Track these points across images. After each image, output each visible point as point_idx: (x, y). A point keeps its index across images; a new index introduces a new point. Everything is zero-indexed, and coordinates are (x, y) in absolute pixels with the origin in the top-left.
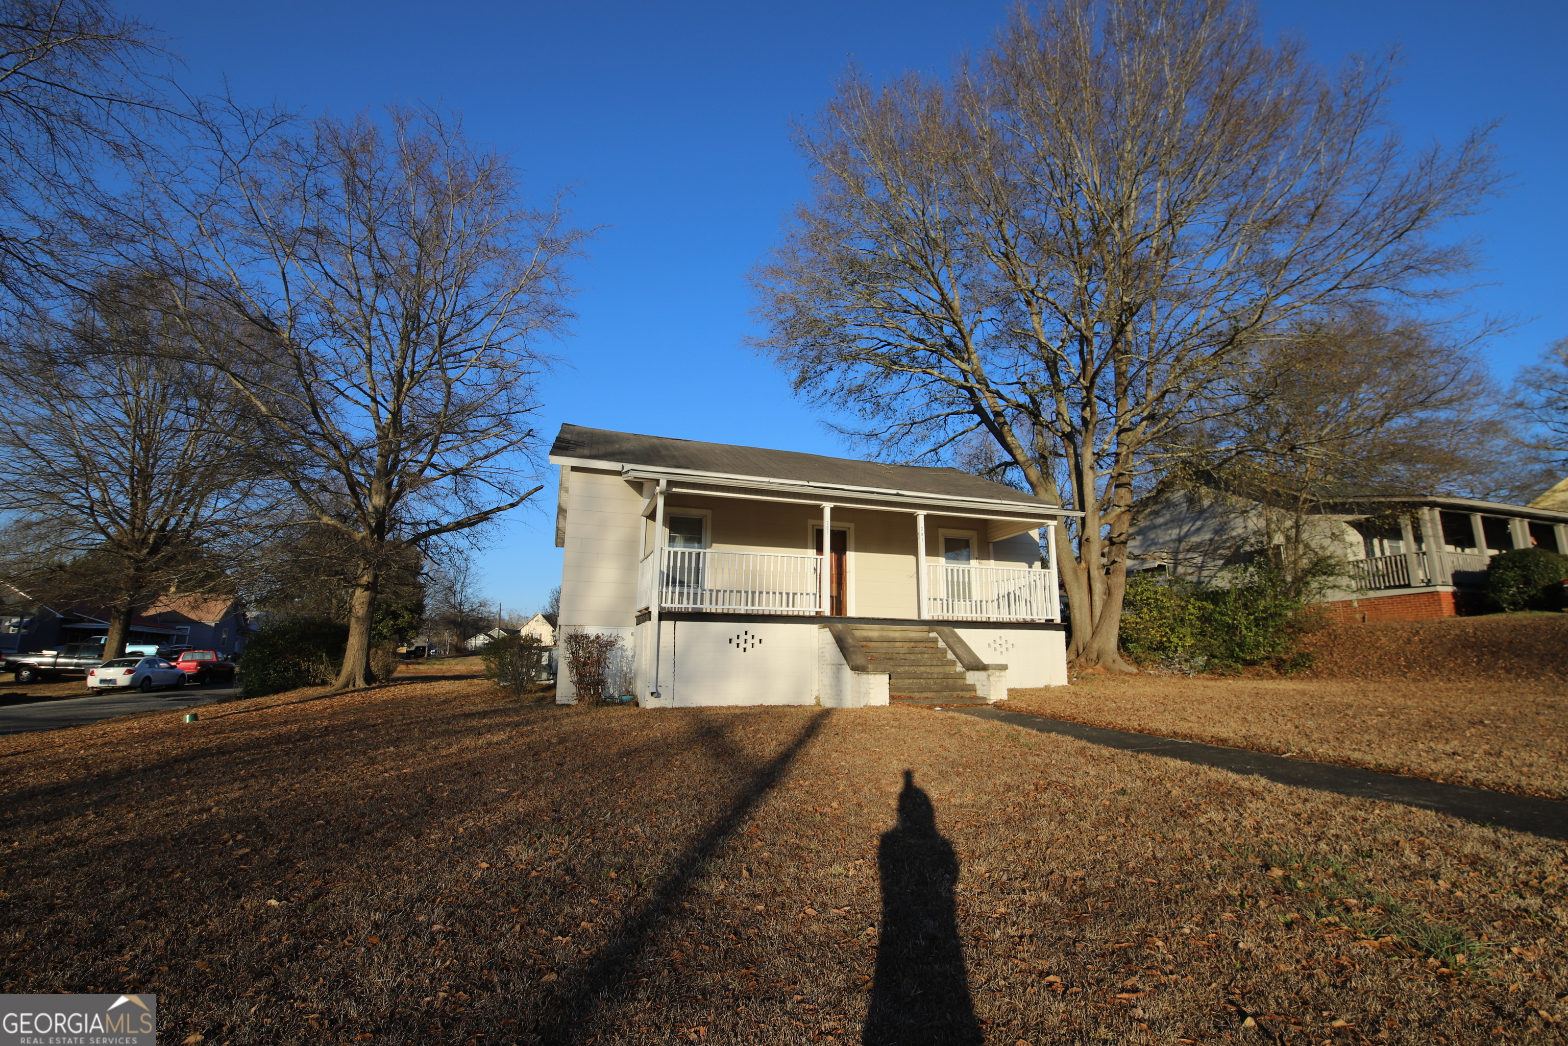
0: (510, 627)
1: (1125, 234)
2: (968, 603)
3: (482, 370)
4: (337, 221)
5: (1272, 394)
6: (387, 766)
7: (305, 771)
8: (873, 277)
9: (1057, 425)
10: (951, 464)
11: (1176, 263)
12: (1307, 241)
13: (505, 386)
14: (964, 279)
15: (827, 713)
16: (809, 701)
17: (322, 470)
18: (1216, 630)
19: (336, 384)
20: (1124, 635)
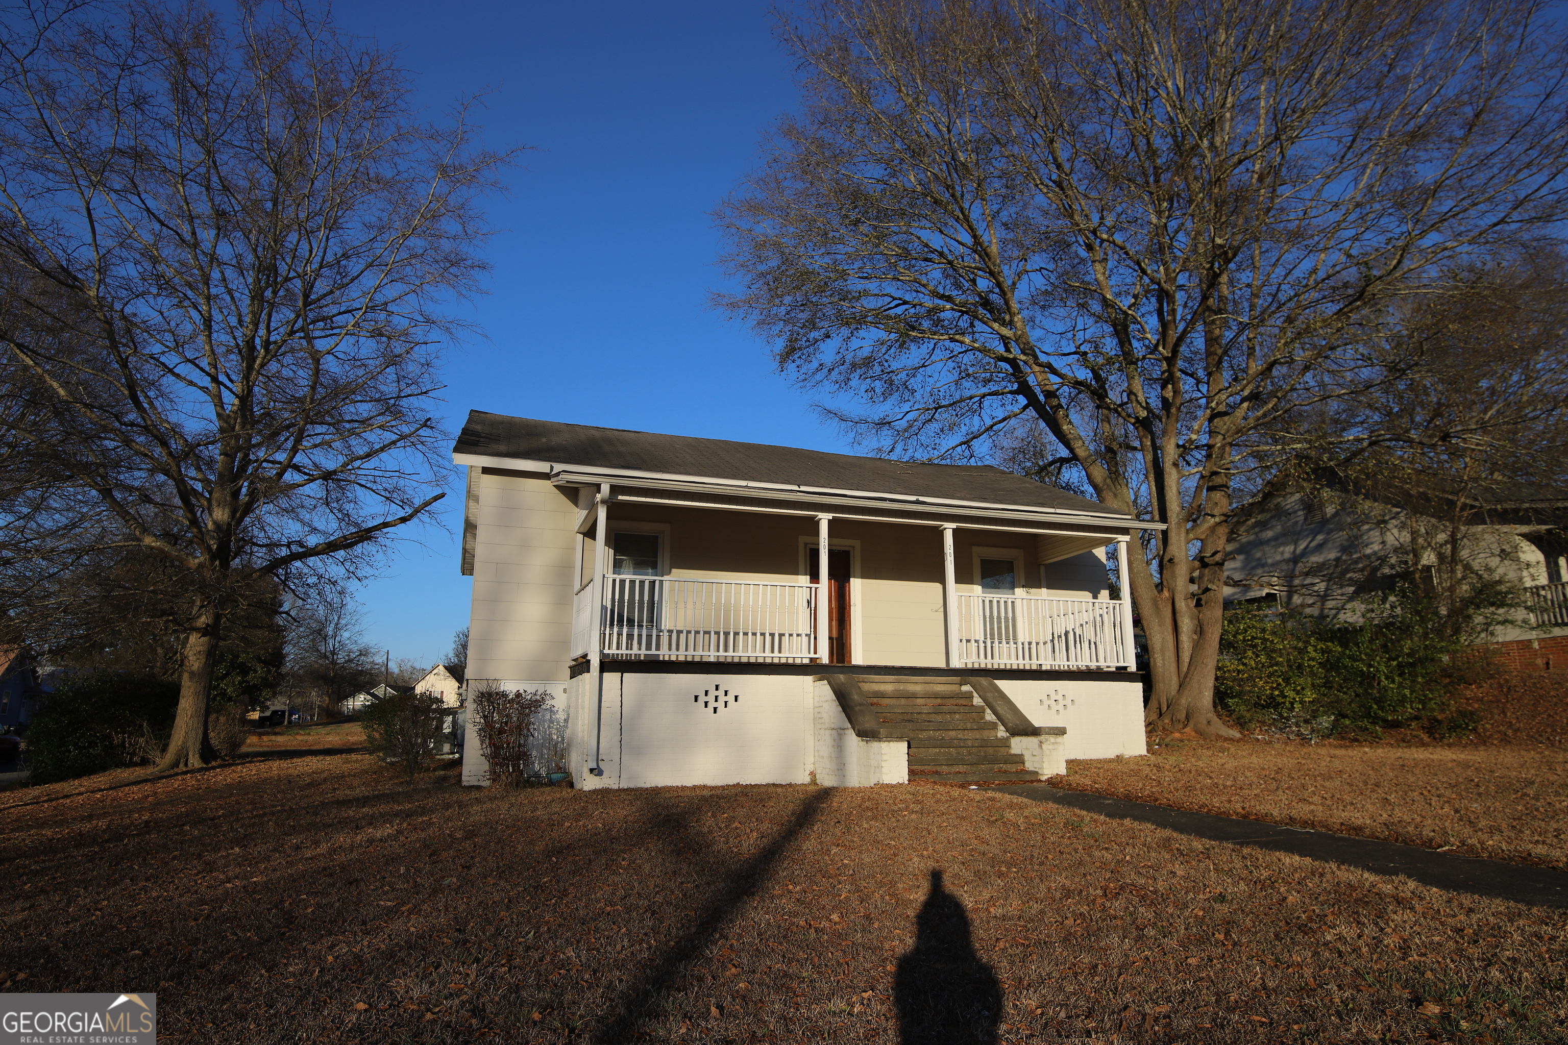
0: (400, 683)
1: (1217, 155)
2: (1013, 646)
3: (362, 340)
4: (163, 140)
5: (1416, 364)
6: (231, 874)
7: (116, 883)
8: (883, 215)
9: (1130, 408)
10: (989, 461)
11: (1286, 191)
12: (1463, 159)
13: (393, 360)
14: (1004, 216)
15: (825, 794)
16: (802, 778)
17: (143, 474)
18: (1345, 680)
19: (163, 359)
20: (1222, 688)
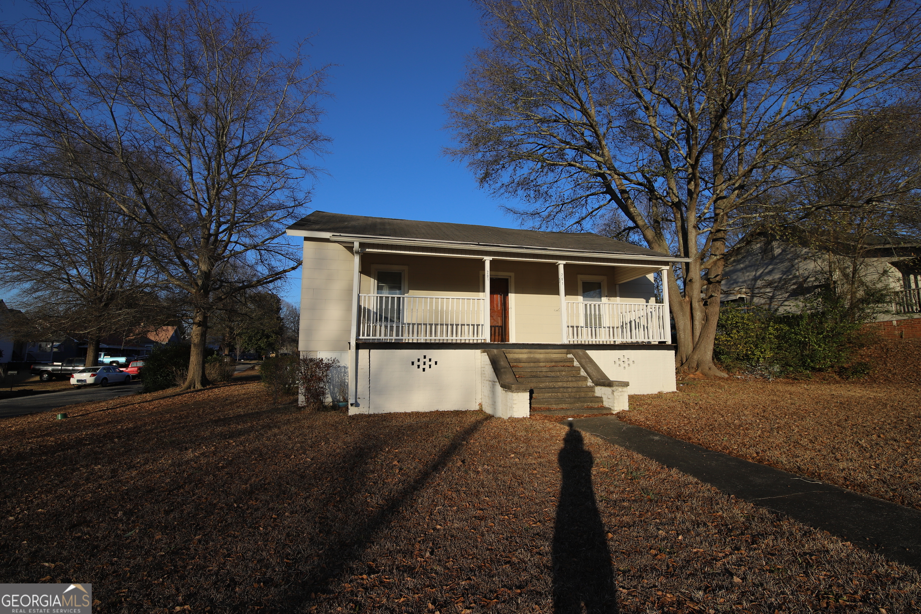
9: (669, 198)
10: (591, 231)
15: (488, 417)
16: (475, 407)
20: (718, 350)
